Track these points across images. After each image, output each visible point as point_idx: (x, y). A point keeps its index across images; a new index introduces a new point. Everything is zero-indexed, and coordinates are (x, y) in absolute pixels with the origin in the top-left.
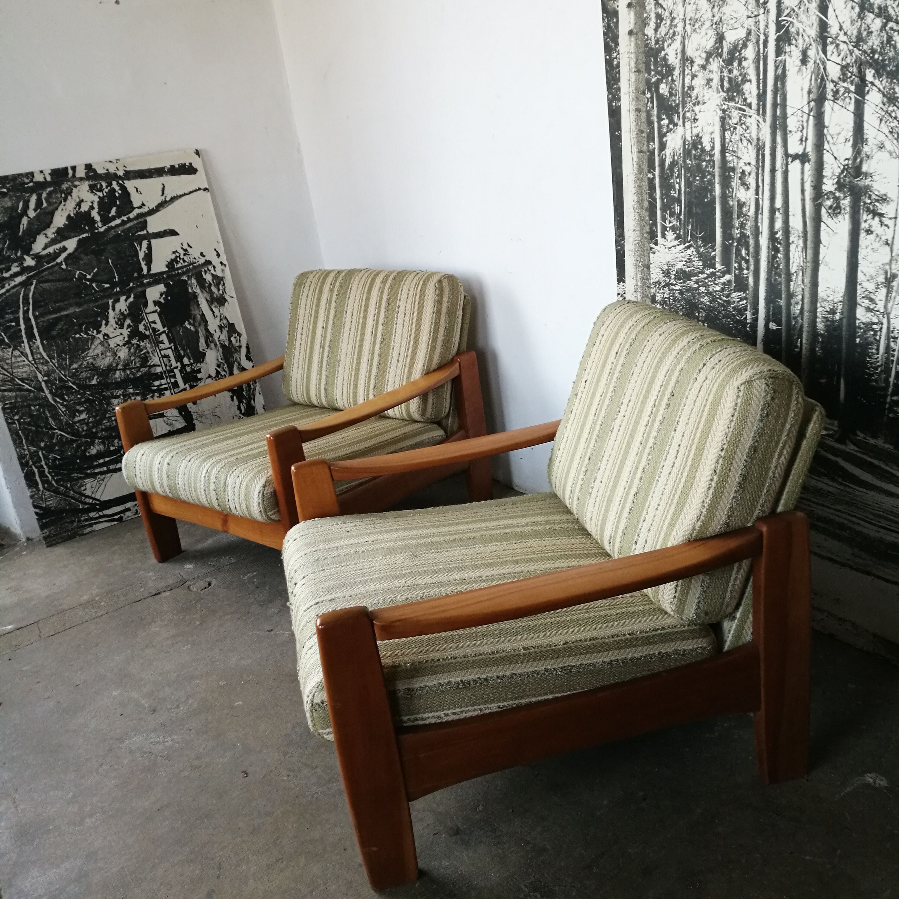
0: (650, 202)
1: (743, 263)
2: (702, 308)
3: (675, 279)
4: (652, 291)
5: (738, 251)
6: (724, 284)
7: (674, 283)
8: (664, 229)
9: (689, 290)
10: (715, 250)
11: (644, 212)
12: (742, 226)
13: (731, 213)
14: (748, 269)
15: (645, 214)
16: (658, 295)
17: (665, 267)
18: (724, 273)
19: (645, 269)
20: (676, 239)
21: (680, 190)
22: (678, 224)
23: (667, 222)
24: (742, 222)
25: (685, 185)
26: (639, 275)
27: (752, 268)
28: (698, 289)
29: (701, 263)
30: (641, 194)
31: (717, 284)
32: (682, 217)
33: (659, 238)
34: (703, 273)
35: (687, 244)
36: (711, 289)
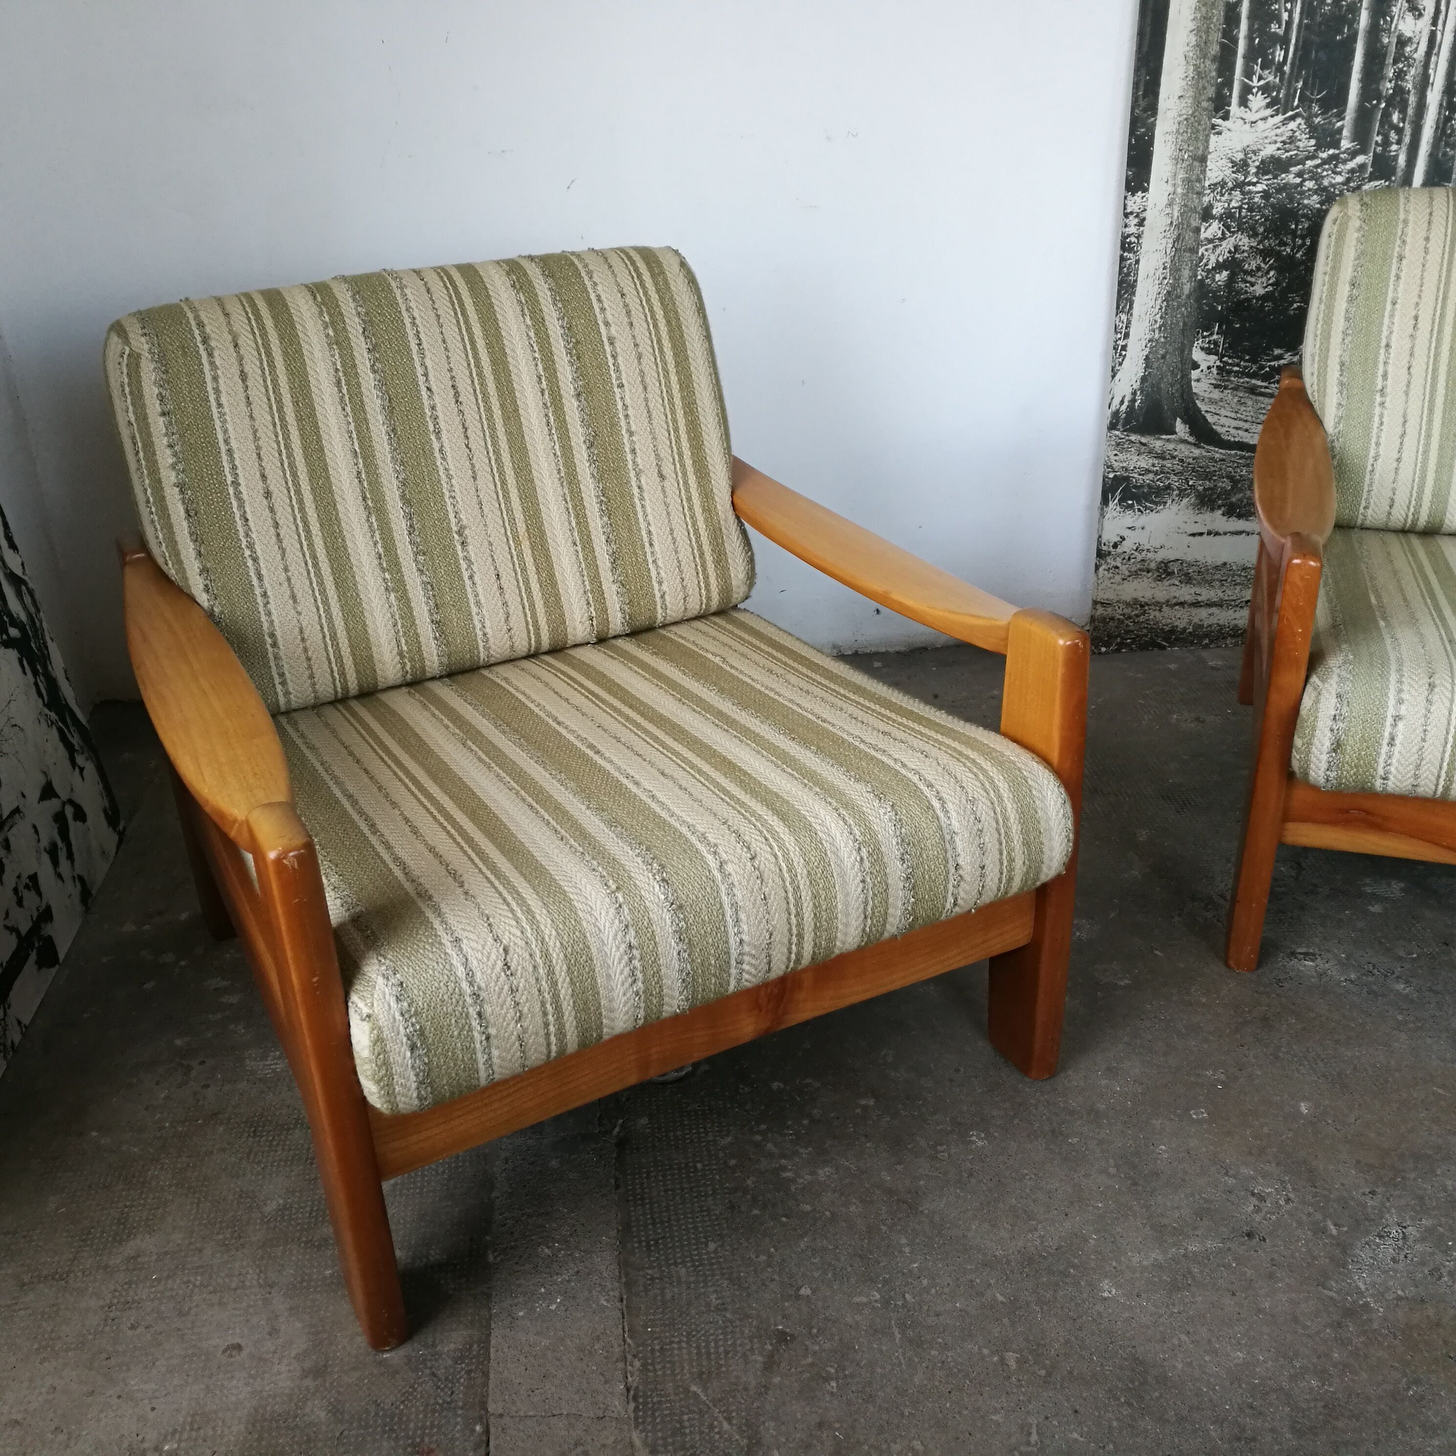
0: (1223, 46)
1: (1393, 136)
2: (1304, 216)
3: (1256, 174)
4: (1206, 199)
5: (1386, 115)
6: (1352, 171)
7: (1255, 180)
8: (1246, 90)
9: (1285, 188)
10: (1343, 119)
11: (1208, 63)
12: (1400, 75)
13: (1384, 56)
14: (1399, 142)
15: (1211, 68)
16: (1216, 204)
17: (1240, 156)
18: (1353, 154)
19: (1196, 164)
20: (1268, 106)
21: (1289, 23)
22: (1277, 80)
23: (1255, 79)
24: (1401, 70)
25: (1301, 13)
26: (1181, 175)
27: (1407, 139)
28: (1301, 184)
29: (1313, 142)
30: (1207, 32)
31: (1340, 173)
32: (1287, 68)
33: (1234, 108)
34: (1313, 157)
35: (1290, 113)
36: (1326, 183)
